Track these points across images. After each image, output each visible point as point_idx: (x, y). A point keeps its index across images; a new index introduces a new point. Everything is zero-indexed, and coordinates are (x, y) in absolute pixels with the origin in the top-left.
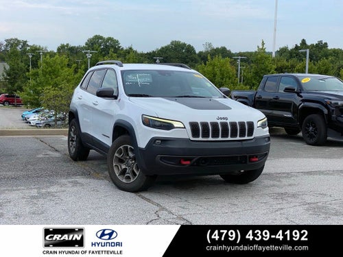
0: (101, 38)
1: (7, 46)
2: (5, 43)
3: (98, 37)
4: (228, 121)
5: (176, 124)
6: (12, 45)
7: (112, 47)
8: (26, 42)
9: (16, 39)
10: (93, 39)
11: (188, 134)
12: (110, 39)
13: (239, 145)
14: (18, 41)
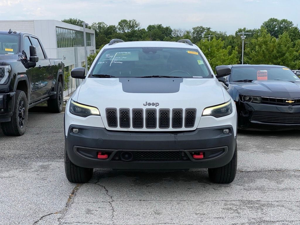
0: (276, 20)
1: (194, 33)
2: (192, 31)
3: (273, 20)
4: (158, 108)
5: (93, 111)
6: (198, 32)
7: (286, 28)
8: (209, 29)
9: (201, 27)
10: (268, 22)
11: (102, 123)
12: (284, 21)
13: (171, 138)
14: (203, 28)
